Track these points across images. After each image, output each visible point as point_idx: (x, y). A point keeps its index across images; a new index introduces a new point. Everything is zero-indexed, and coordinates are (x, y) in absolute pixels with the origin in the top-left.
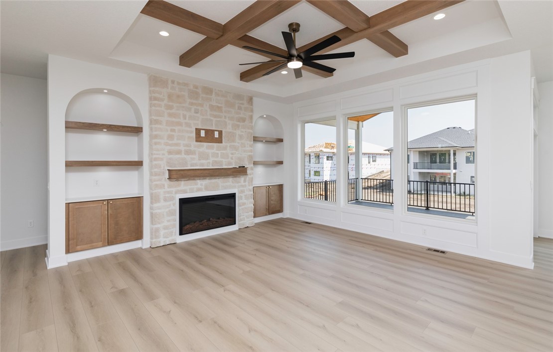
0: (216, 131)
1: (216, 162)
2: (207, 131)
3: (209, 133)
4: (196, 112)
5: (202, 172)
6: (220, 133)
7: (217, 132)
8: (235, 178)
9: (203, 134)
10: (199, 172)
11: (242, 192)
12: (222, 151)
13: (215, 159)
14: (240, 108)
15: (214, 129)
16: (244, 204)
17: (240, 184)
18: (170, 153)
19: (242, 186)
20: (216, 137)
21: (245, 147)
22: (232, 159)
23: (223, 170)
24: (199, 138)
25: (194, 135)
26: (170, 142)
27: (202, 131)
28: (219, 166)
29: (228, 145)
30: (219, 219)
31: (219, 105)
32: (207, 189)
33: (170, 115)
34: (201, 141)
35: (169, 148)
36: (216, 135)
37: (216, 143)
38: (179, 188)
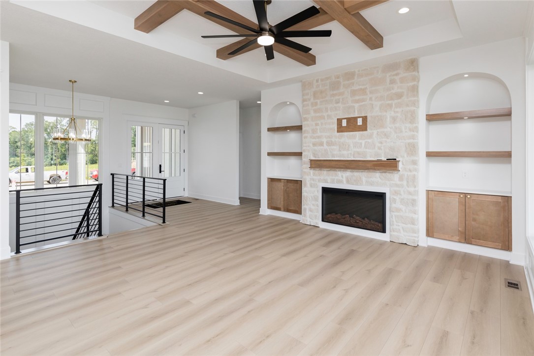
0: (359, 117)
1: (359, 153)
2: (349, 120)
3: (352, 121)
4: (337, 102)
5: (337, 163)
6: (365, 119)
7: (361, 119)
8: (384, 174)
9: (344, 123)
10: (333, 163)
11: (396, 193)
12: (366, 140)
13: (358, 150)
14: (392, 82)
15: (356, 115)
16: (398, 210)
17: (392, 182)
18: (314, 145)
19: (397, 185)
20: (359, 124)
21: (401, 132)
22: (380, 148)
23: (361, 162)
24: (340, 129)
25: (335, 126)
26: (315, 135)
27: (343, 120)
28: (362, 158)
29: (375, 132)
30: (364, 219)
31: (362, 87)
32: (348, 182)
33: (315, 111)
34: (342, 132)
35: (314, 140)
36: (360, 122)
37: (359, 131)
38: (322, 178)
